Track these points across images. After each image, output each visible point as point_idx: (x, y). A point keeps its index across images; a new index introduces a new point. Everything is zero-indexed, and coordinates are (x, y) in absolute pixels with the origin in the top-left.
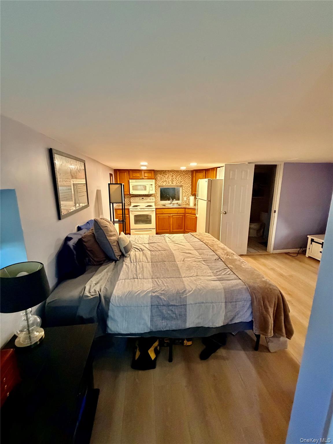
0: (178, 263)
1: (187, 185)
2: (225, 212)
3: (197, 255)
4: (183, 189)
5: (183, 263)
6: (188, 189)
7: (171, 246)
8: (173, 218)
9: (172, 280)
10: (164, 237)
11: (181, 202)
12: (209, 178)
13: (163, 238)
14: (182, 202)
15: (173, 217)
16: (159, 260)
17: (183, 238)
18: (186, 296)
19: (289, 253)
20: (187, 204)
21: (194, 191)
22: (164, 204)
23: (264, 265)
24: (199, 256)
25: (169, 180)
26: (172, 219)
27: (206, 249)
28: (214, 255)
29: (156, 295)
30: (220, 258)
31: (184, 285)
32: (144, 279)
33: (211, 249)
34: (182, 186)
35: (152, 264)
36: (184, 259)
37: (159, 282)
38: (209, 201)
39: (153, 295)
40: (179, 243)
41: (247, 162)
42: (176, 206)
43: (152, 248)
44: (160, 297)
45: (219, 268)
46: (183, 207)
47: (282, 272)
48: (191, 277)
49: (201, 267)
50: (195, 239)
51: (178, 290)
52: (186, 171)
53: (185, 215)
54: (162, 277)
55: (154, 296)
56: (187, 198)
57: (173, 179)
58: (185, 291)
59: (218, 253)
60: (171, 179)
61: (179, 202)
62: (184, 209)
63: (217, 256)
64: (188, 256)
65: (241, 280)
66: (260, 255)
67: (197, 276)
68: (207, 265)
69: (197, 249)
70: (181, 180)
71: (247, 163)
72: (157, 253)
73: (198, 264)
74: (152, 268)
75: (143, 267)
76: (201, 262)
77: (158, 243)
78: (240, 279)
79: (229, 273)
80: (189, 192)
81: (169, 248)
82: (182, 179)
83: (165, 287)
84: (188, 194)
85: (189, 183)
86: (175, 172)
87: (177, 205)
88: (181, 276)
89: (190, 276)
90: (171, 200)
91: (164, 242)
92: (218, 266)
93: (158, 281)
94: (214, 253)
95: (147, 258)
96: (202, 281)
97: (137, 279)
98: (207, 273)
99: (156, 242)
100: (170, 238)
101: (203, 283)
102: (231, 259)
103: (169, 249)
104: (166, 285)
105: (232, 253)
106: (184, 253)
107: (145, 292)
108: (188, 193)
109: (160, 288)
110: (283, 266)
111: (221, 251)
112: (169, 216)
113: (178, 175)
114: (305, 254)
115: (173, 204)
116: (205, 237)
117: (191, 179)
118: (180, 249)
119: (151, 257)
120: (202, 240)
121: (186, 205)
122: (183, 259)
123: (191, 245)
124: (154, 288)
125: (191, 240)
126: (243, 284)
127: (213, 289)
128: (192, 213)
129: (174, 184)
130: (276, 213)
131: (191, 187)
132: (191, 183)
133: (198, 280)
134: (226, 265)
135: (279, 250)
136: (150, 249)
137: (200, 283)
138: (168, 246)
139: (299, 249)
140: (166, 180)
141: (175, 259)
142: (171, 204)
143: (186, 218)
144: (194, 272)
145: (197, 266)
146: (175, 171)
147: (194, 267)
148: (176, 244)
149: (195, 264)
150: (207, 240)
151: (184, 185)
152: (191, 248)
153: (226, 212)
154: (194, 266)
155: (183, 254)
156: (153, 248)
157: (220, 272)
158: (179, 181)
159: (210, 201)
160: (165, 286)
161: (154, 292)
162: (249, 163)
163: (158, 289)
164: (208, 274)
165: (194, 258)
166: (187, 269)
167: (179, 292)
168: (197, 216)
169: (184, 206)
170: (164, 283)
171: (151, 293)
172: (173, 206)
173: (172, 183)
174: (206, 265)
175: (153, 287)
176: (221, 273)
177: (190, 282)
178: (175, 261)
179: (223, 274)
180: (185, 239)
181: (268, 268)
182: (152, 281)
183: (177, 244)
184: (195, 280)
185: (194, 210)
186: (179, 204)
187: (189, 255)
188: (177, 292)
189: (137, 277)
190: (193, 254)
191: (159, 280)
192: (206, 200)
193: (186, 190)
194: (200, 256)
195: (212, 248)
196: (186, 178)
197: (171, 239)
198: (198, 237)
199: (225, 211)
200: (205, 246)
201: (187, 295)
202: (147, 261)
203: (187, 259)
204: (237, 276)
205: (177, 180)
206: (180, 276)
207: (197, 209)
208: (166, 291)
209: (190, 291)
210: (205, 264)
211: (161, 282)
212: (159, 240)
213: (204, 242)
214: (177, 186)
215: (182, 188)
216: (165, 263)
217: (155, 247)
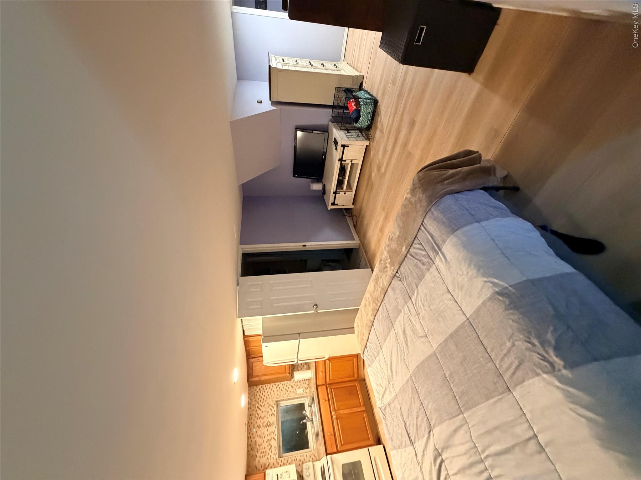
0: (435, 346)
1: (276, 390)
2: (315, 307)
3: (404, 316)
4: (282, 399)
5: (432, 335)
6: (281, 388)
7: (400, 381)
8: (339, 409)
9: (486, 336)
10: (385, 410)
11: (306, 399)
12: (261, 342)
13: (388, 409)
14: (307, 397)
15: (336, 409)
16: (447, 394)
17: (376, 364)
18: (510, 286)
19: (354, 225)
20: (308, 385)
21: (286, 375)
22: (314, 436)
23: (379, 241)
24: (405, 313)
25: (266, 433)
26: (341, 412)
27: (385, 308)
28: (392, 289)
29: (557, 357)
30: (395, 275)
31: (484, 303)
32: (524, 414)
33: (383, 300)
34: (276, 402)
35: (470, 408)
36: (421, 337)
37: (511, 364)
38: (299, 336)
39: (562, 363)
40: (389, 366)
41: (236, 288)
42: (315, 409)
43: (423, 428)
44: (553, 342)
45: (416, 265)
46: (316, 391)
47: (382, 219)
48: (456, 302)
49: (426, 295)
50: (371, 339)
51: (506, 309)
52: (249, 397)
53: (329, 384)
54: (490, 365)
55: (563, 359)
56: (298, 387)
57: (265, 424)
58: (500, 294)
59: (386, 284)
60: (266, 429)
61: (307, 402)
62: (319, 388)
63: (393, 282)
64: (411, 332)
65: (423, 221)
66: (365, 252)
67: (449, 292)
68: (417, 287)
69: (390, 324)
70: (267, 405)
71: (238, 287)
72: (429, 407)
73: (421, 304)
74: (479, 404)
75: (488, 432)
76: (414, 303)
77: (405, 416)
78: (422, 224)
79: (418, 246)
80: (288, 386)
81: (407, 382)
82: (264, 404)
83: (516, 343)
84: (292, 386)
85: (271, 387)
86: (250, 423)
87: (313, 405)
88: (466, 321)
89: (455, 304)
90: (305, 421)
91: (396, 402)
92: (411, 269)
93: (508, 369)
94: (388, 290)
95: (456, 431)
96: (457, 273)
97: (535, 436)
98: (433, 279)
99: (403, 423)
100: (384, 393)
101: (461, 270)
102: (390, 259)
103: (410, 382)
104: (509, 344)
105: (380, 263)
106: (407, 345)
107: (568, 391)
108: (290, 387)
109: (527, 353)
110: (374, 223)
111: (381, 281)
112: (337, 419)
113: (257, 414)
114: (351, 209)
115: (312, 415)
116: (363, 323)
117: (264, 385)
118: (401, 357)
119: (450, 419)
120: (371, 324)
121: (310, 388)
122: (424, 339)
123: (386, 339)
124: (539, 371)
125: (376, 345)
126: (429, 213)
127: (464, 247)
128: (324, 370)
129: (273, 419)
130: (307, 245)
131: (278, 383)
132: (272, 384)
133: (458, 284)
134: (404, 259)
135: (354, 235)
136: (427, 431)
137: (463, 274)
138: (403, 390)
139: (347, 217)
140: (266, 440)
141: (430, 357)
142: (312, 421)
143: (335, 381)
144: (443, 301)
145: (426, 304)
146: (248, 422)
147: (431, 309)
148: (392, 372)
149: (425, 310)
150: (367, 315)
151: (276, 396)
152: (391, 337)
153: (315, 305)
154: (428, 309)
155: (409, 344)
156: (421, 426)
157: (423, 258)
158: (268, 410)
159: (299, 334)
160: (513, 345)
161: (552, 365)
162: (238, 284)
163: (536, 357)
164: (434, 276)
165: (412, 319)
166: (440, 319)
167: (509, 305)
168: (326, 358)
169: (314, 390)
170: (505, 351)
171: (559, 370)
172: (316, 415)
173: (273, 424)
174: (418, 290)
175: (538, 375)
176: (424, 256)
177: (470, 296)
178: (435, 354)
179: (424, 253)
180: (377, 359)
181: (382, 235)
182: (516, 385)
183: (391, 369)
184: (461, 288)
185: (318, 364)
186: (311, 403)
187: (408, 332)
188: (512, 309)
189: (530, 439)
190: (404, 324)
191: (505, 366)
192: (298, 340)
193: (285, 391)
194: (404, 310)
195: (381, 297)
196: (263, 397)
197: (386, 389)
198: (367, 336)
199: (313, 307)
200: (379, 313)
201: (507, 285)
202: (465, 428)
203: (420, 331)
204: (418, 231)
205: (265, 414)
206: (467, 323)
207: (316, 359)
208: (527, 335)
209: (494, 284)
210: (416, 294)
211: (507, 362)
212: (395, 419)
213: (373, 317)
214: (278, 413)
215: (281, 402)
216: (447, 375)
217: (415, 419)
